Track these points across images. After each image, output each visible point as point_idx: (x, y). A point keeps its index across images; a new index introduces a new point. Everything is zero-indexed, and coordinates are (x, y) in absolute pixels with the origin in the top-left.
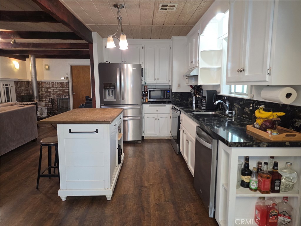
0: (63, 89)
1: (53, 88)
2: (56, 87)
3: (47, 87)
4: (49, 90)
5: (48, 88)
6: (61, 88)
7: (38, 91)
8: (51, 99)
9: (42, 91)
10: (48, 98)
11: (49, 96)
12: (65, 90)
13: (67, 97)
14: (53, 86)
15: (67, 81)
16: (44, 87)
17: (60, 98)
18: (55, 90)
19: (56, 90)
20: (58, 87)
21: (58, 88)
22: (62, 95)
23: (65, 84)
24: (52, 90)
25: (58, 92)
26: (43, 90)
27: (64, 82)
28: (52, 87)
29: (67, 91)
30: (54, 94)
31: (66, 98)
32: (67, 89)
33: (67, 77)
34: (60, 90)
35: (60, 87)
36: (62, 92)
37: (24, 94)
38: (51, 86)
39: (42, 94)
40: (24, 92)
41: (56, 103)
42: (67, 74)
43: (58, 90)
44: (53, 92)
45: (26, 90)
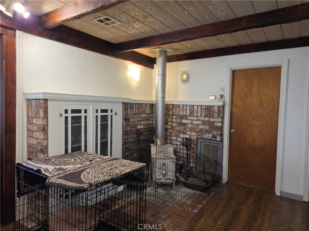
0: (211, 120)
1: (192, 118)
2: (197, 116)
3: (181, 114)
4: (184, 121)
5: (182, 117)
6: (207, 119)
7: (166, 123)
8: (186, 139)
9: (172, 121)
10: (182, 136)
11: (184, 133)
12: (216, 123)
13: (218, 139)
14: (192, 114)
15: (221, 104)
16: (175, 115)
17: (204, 139)
18: (194, 122)
19: (197, 122)
20: (201, 116)
21: (202, 118)
22: (207, 132)
23: (216, 109)
24: (190, 122)
25: (201, 127)
26: (174, 120)
27: (213, 106)
28: (189, 116)
29: (220, 124)
30: (192, 130)
31: (216, 141)
32: (220, 120)
33: (222, 96)
34: (204, 123)
35: (206, 116)
36: (207, 127)
37: (142, 127)
38: (188, 113)
39: (172, 128)
40: (142, 122)
41: (194, 149)
42: (223, 89)
43: (200, 122)
44: (190, 126)
45: (148, 119)
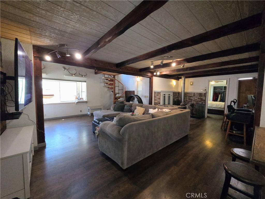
0: (201, 97)
1: (194, 97)
2: (196, 96)
3: (190, 96)
4: (191, 98)
5: (190, 97)
6: (200, 97)
7: (184, 99)
8: (192, 104)
9: (186, 98)
10: (190, 103)
11: (191, 102)
12: (203, 99)
13: (204, 103)
14: (194, 95)
15: (205, 92)
16: (188, 96)
17: (199, 104)
18: (195, 98)
19: (196, 98)
20: (198, 96)
21: (198, 97)
22: (200, 101)
23: (203, 94)
24: (193, 98)
25: (197, 100)
26: (187, 98)
27: (202, 93)
28: (193, 96)
29: (204, 99)
30: (194, 101)
31: (203, 104)
32: (205, 97)
33: (205, 90)
34: (199, 99)
35: (199, 96)
36: (200, 100)
37: (176, 100)
38: (193, 95)
39: (186, 100)
40: (176, 98)
41: (195, 107)
42: (206, 88)
43: (197, 98)
44: (194, 100)
45: (178, 98)
